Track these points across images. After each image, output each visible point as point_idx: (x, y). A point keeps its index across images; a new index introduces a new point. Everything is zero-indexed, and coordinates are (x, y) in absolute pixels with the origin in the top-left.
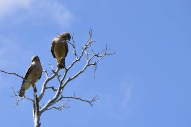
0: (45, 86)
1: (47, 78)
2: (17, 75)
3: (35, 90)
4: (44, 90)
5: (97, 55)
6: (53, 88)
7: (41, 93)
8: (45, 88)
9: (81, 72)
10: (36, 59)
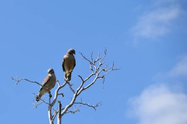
0: (57, 92)
1: (59, 86)
2: (38, 83)
3: (51, 96)
4: (57, 96)
5: (104, 70)
6: (62, 94)
7: (55, 98)
8: (57, 94)
9: (93, 84)
10: (52, 72)
